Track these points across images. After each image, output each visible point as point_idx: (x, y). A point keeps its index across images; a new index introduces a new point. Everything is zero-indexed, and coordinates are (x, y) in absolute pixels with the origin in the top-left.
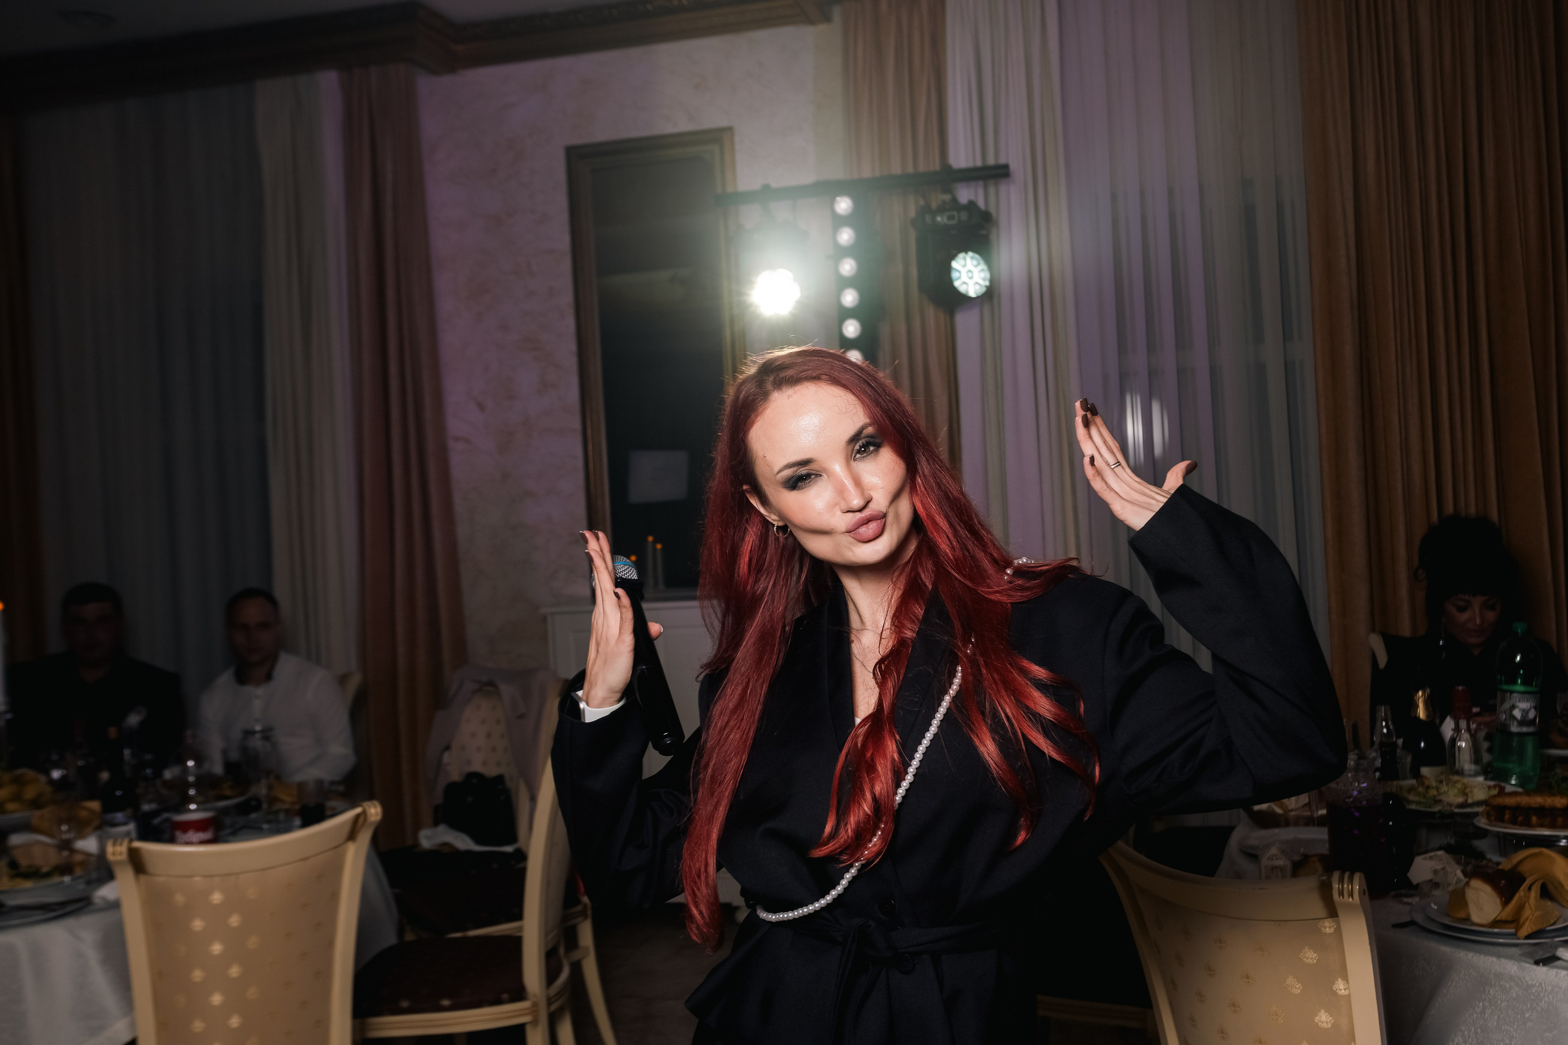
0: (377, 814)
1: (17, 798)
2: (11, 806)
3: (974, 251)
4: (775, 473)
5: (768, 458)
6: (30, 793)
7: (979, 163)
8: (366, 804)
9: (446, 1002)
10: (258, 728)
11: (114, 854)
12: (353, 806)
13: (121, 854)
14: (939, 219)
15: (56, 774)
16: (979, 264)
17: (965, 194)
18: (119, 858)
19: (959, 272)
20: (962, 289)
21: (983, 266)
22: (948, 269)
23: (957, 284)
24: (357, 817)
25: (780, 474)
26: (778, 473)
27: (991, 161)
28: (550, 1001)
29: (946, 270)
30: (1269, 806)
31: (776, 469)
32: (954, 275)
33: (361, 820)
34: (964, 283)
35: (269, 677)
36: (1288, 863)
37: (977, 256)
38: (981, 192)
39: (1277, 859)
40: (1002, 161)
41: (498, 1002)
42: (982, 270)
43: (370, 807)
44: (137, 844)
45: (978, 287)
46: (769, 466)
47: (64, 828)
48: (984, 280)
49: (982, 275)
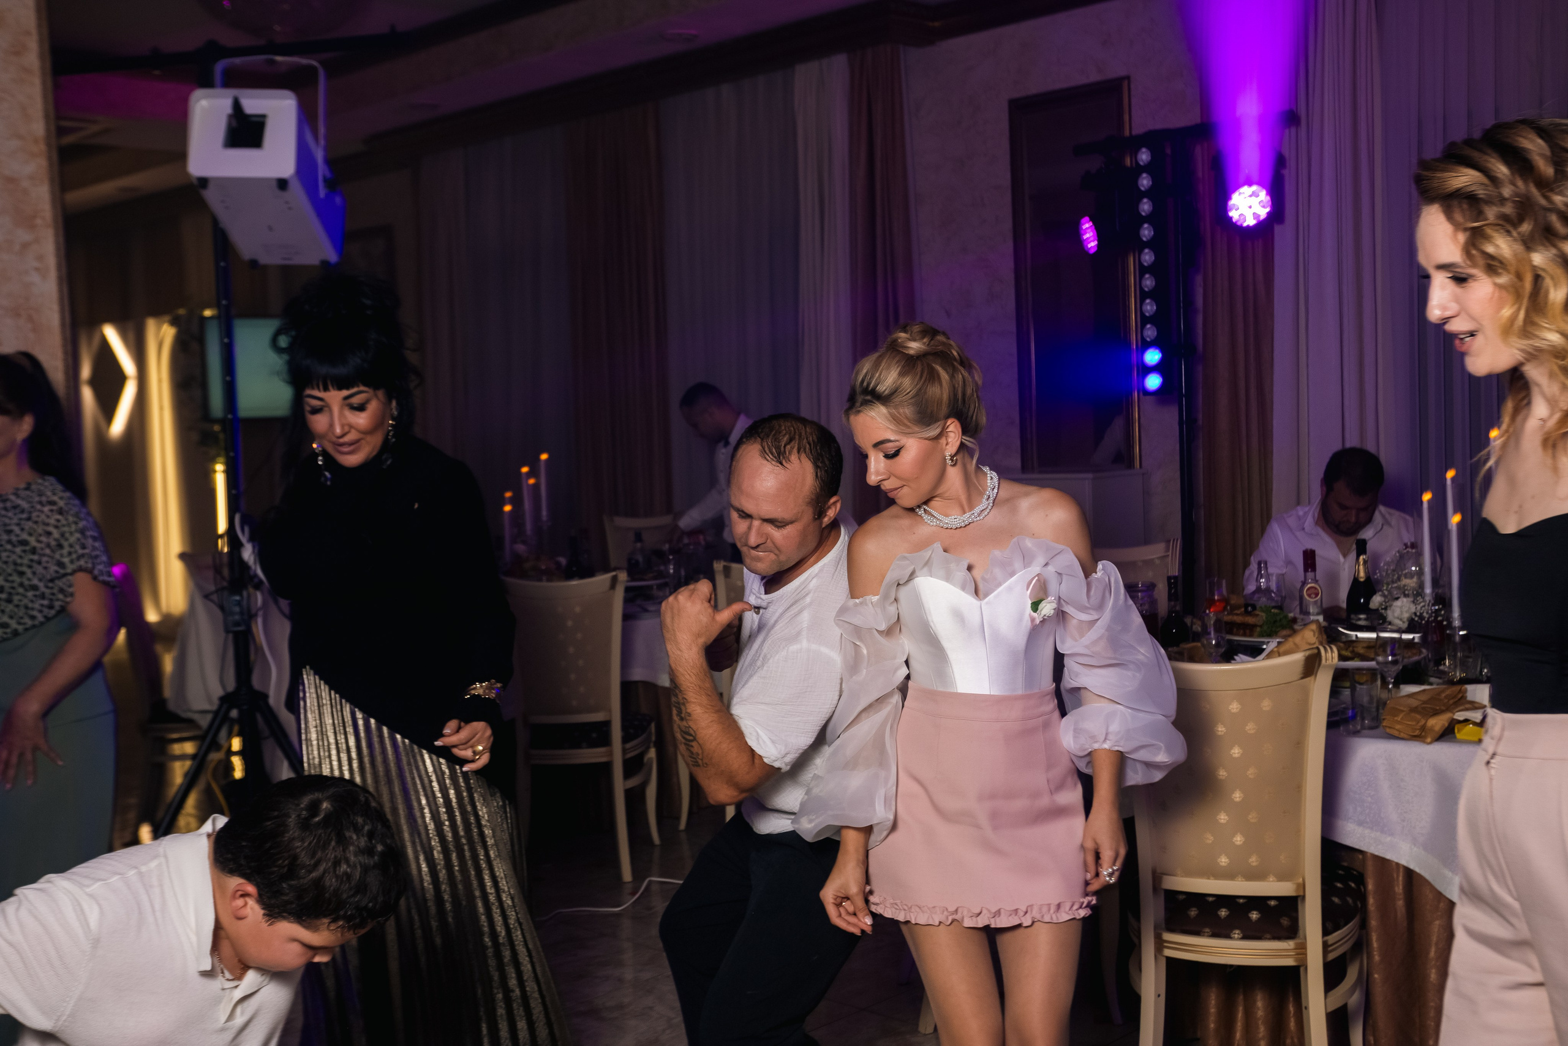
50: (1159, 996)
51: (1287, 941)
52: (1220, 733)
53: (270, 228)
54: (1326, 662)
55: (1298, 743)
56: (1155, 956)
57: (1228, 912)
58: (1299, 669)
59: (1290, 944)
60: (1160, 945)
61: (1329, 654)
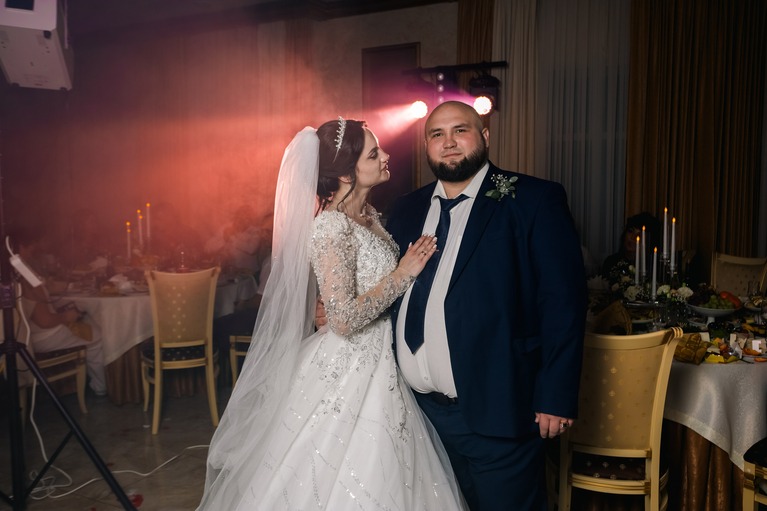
50: (568, 506)
51: (640, 481)
52: (613, 372)
53: (32, 64)
54: (677, 337)
55: (654, 378)
56: (567, 486)
57: (608, 464)
58: (661, 339)
59: (641, 483)
60: (570, 481)
61: (678, 332)
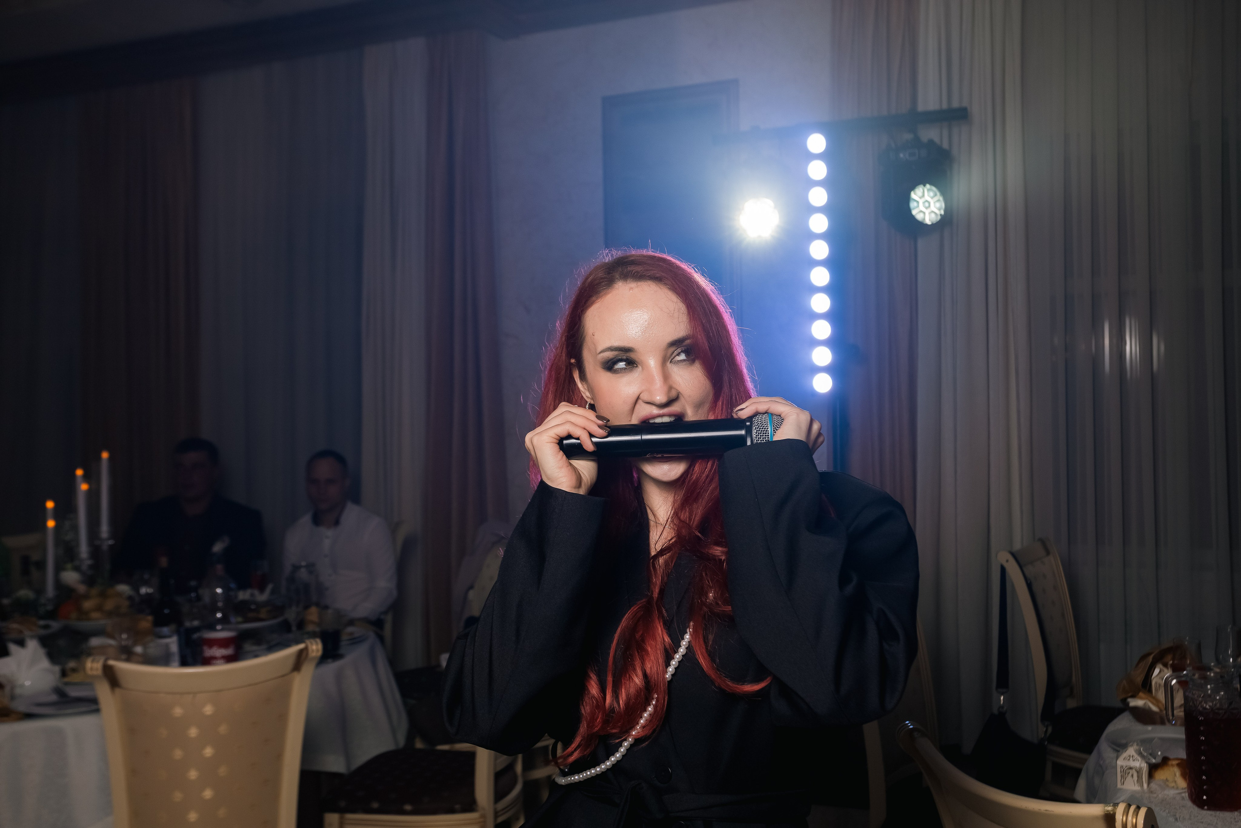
0: (318, 650)
1: (99, 608)
2: (95, 615)
3: (931, 184)
4: (598, 352)
5: (596, 337)
6: (109, 605)
7: (945, 106)
8: (308, 642)
9: (408, 807)
10: (303, 563)
11: (92, 669)
12: (298, 642)
13: (97, 669)
14: (902, 155)
15: (144, 590)
16: (936, 195)
17: (930, 133)
18: (95, 673)
19: (918, 202)
20: (919, 217)
21: (939, 197)
22: (908, 199)
23: (914, 212)
24: (301, 652)
25: (602, 354)
26: (601, 352)
27: (955, 104)
28: (496, 814)
29: (906, 199)
30: (1145, 704)
31: (600, 349)
32: (912, 205)
33: (304, 654)
34: (921, 211)
35: (337, 523)
36: (1144, 766)
37: (934, 188)
38: (945, 132)
39: (1134, 760)
40: (965, 104)
41: (452, 811)
42: (939, 201)
43: (312, 644)
44: (111, 662)
45: (933, 215)
46: (595, 345)
47: (124, 636)
48: (939, 209)
49: (938, 205)
